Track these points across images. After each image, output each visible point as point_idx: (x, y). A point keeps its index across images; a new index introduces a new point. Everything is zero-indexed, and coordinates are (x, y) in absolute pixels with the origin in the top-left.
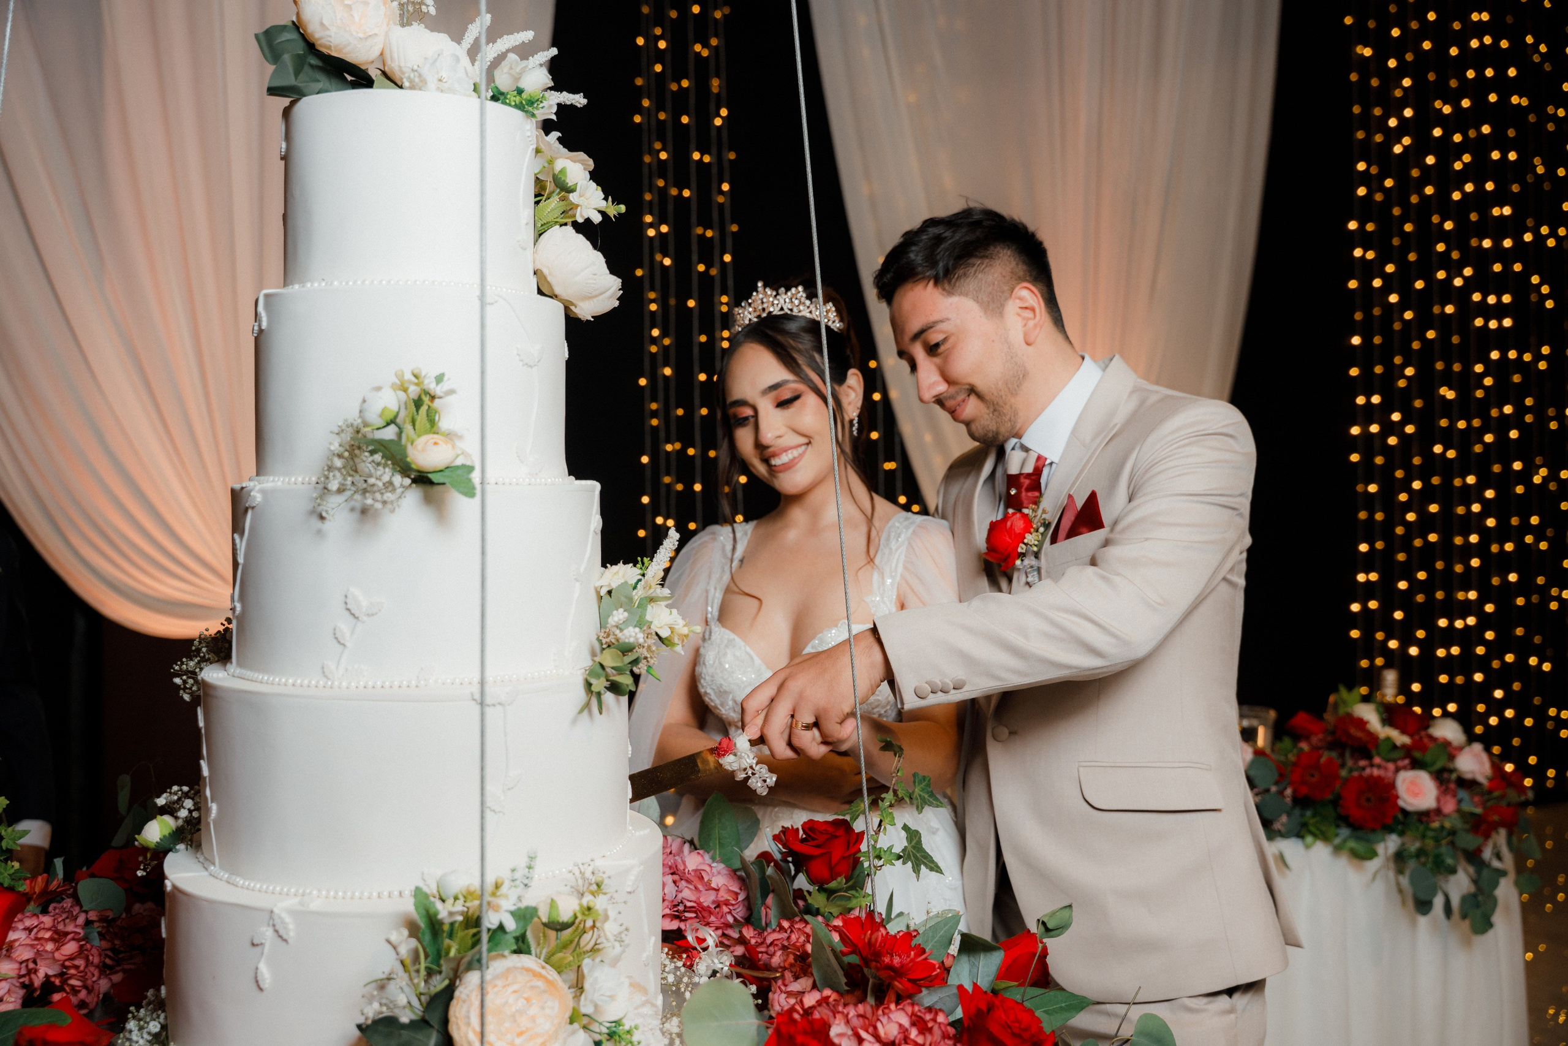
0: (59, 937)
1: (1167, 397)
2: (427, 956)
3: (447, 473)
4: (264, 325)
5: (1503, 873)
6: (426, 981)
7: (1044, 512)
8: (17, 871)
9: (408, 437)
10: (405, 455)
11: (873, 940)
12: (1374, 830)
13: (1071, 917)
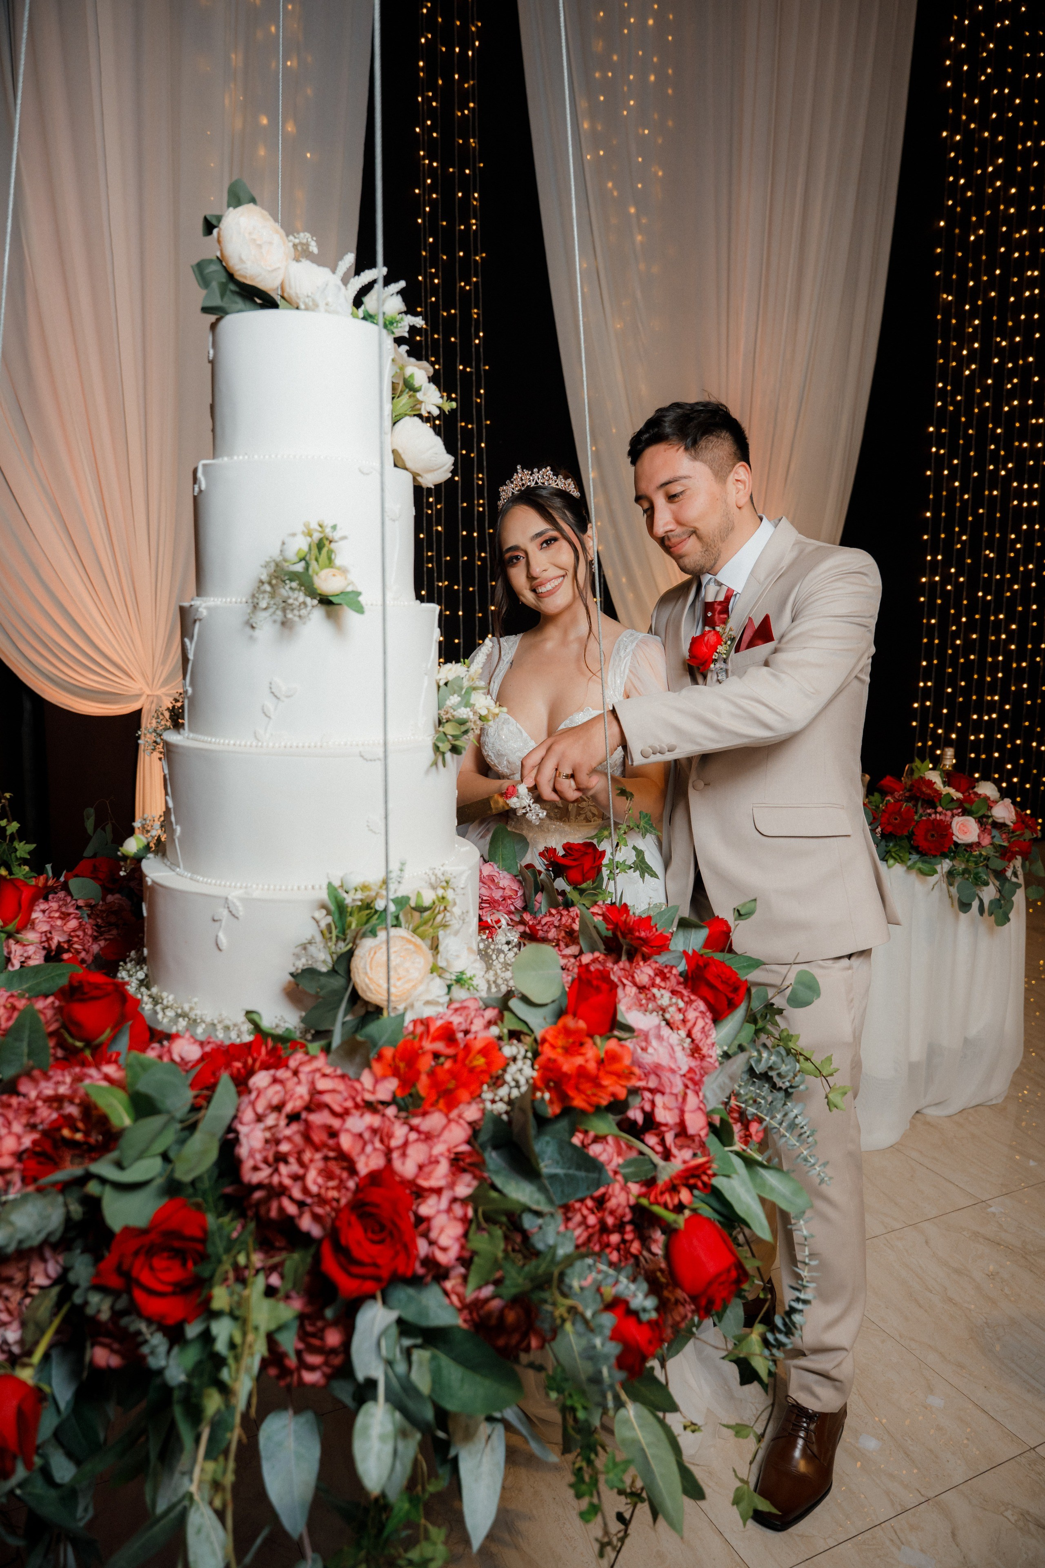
0: (65, 916)
1: (819, 547)
2: (336, 928)
3: (341, 596)
4: (203, 487)
5: (1018, 886)
6: (335, 945)
7: (731, 630)
8: (27, 873)
9: (314, 570)
10: (312, 584)
11: (628, 920)
12: (935, 856)
13: (755, 907)
